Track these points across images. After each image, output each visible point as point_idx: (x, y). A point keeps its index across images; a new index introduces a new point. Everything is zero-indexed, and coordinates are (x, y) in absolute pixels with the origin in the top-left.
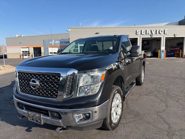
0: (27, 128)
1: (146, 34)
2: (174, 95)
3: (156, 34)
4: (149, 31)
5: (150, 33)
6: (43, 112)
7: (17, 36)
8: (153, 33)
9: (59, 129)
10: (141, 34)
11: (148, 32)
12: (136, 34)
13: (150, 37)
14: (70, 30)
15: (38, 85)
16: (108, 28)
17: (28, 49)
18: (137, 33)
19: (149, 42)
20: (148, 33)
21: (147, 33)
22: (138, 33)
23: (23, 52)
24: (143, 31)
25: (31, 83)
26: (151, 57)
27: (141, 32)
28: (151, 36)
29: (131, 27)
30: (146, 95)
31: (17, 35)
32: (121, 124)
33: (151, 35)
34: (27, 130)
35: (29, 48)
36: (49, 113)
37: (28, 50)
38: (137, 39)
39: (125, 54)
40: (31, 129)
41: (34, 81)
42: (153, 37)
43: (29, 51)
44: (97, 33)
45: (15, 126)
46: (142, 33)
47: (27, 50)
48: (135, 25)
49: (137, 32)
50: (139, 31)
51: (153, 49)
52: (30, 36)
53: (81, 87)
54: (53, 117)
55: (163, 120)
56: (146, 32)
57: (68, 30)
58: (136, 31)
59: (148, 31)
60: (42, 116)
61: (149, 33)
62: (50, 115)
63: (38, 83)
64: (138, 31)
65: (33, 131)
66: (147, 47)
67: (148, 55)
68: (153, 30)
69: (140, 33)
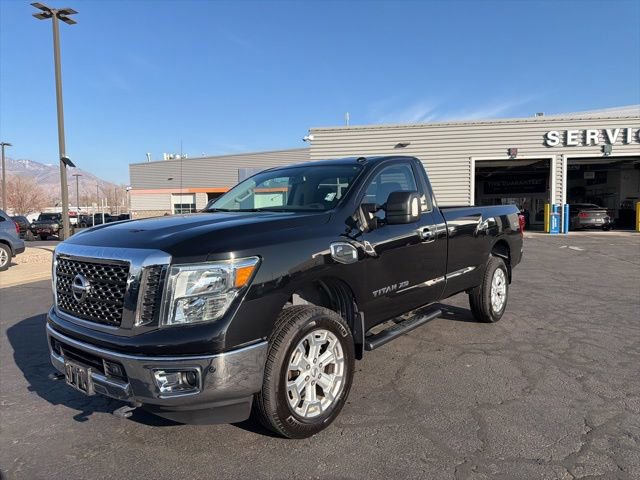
0: (81, 412)
1: (584, 143)
2: (587, 358)
3: (625, 142)
4: (597, 133)
5: (599, 140)
6: (94, 362)
7: (166, 157)
8: (612, 140)
9: (124, 410)
10: (565, 144)
11: (593, 137)
12: (546, 144)
13: (601, 155)
14: (311, 137)
15: (85, 291)
16: (456, 125)
17: (191, 197)
18: (549, 142)
19: (606, 172)
20: (593, 140)
21: (588, 142)
22: (554, 141)
23: (177, 206)
24: (573, 134)
25: (74, 285)
26: (605, 227)
27: (565, 139)
28: (603, 151)
29: (526, 122)
30: (486, 353)
31: (165, 155)
32: (339, 426)
33: (603, 147)
34: (78, 418)
35: (194, 194)
36: (105, 365)
37: (192, 202)
38: (549, 161)
39: (371, 216)
40: (88, 417)
41: (79, 282)
42: (612, 155)
43: (194, 205)
44: (401, 146)
45: (55, 404)
46: (569, 142)
47: (188, 200)
48: (540, 114)
49: (549, 136)
50: (557, 134)
51: (623, 198)
52: (201, 156)
53: (178, 299)
54: (113, 376)
55: (479, 428)
56: (584, 139)
57: (306, 138)
58: (546, 136)
59: (593, 134)
60: (89, 373)
61: (596, 142)
62: (106, 370)
63: (87, 286)
64: (554, 135)
65: (91, 420)
66: (601, 192)
67: (593, 221)
68: (613, 131)
69: (558, 141)
